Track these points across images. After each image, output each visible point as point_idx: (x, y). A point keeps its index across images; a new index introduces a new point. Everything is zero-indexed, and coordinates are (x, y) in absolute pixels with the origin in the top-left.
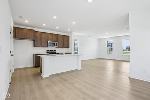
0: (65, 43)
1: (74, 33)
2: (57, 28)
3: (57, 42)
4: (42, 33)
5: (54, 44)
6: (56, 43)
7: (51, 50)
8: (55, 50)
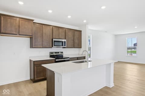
0: (76, 41)
1: (90, 27)
2: (69, 17)
3: (65, 40)
4: (43, 26)
5: (61, 43)
6: (65, 42)
7: (56, 53)
8: (62, 53)
